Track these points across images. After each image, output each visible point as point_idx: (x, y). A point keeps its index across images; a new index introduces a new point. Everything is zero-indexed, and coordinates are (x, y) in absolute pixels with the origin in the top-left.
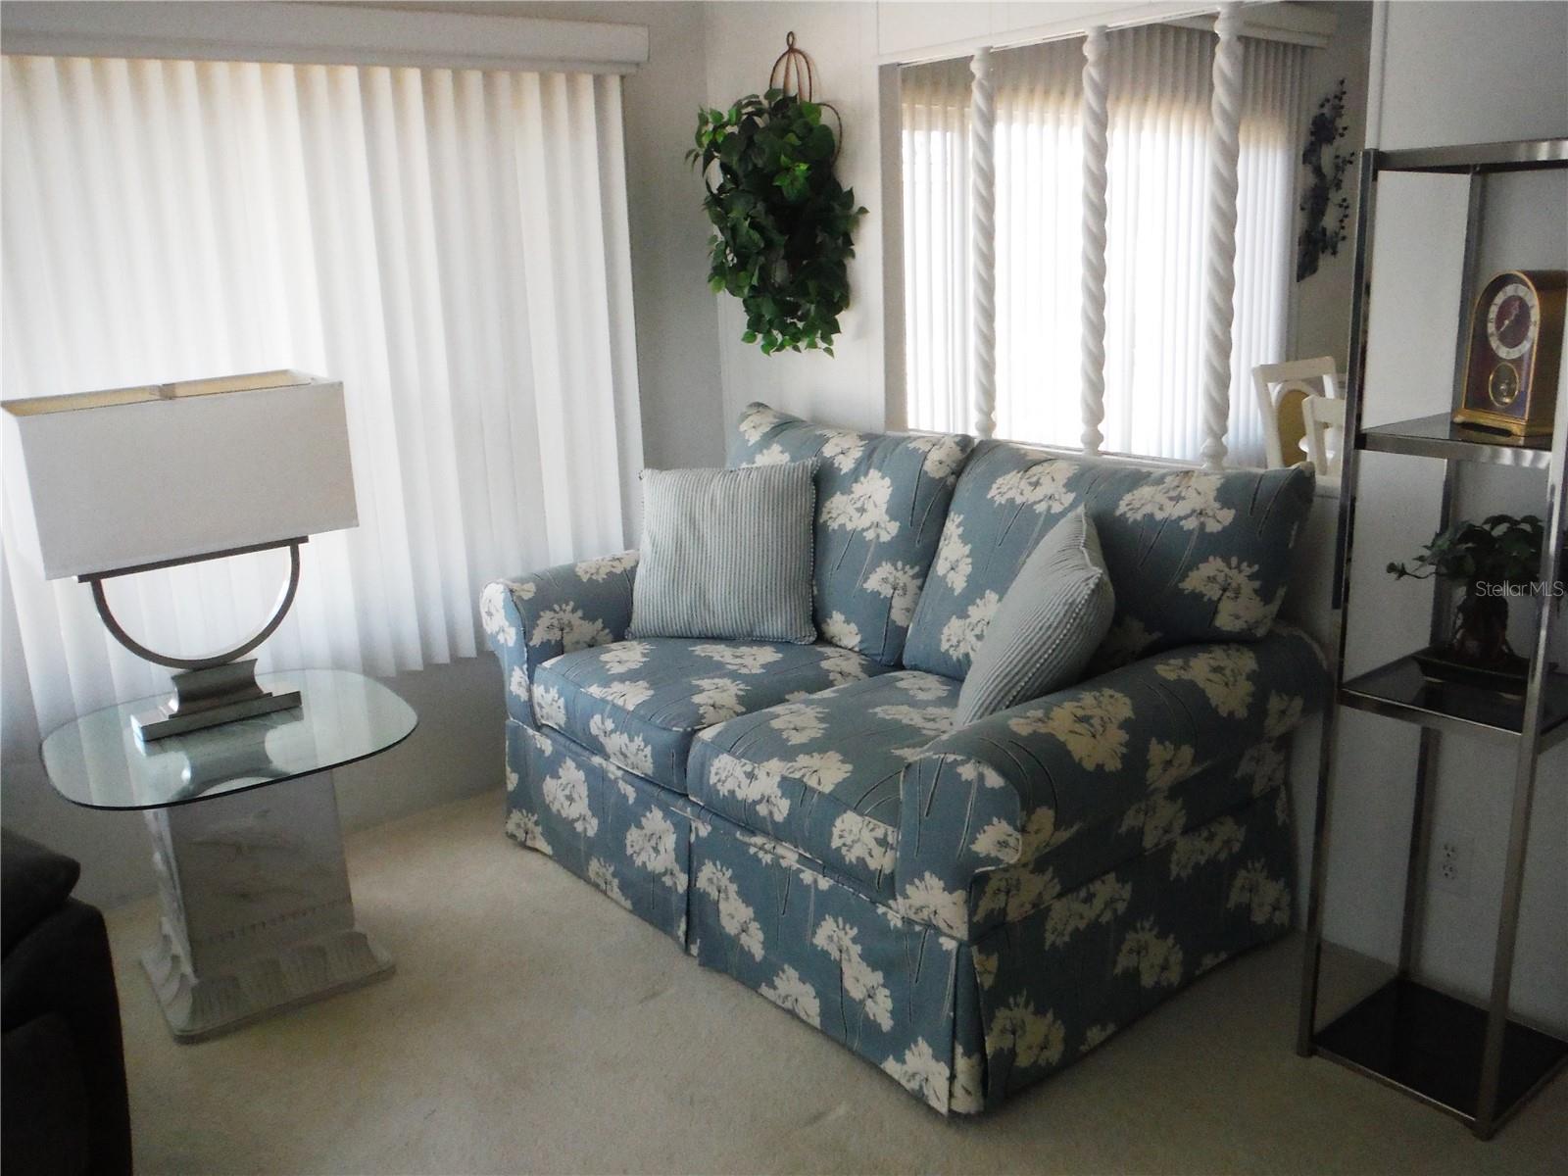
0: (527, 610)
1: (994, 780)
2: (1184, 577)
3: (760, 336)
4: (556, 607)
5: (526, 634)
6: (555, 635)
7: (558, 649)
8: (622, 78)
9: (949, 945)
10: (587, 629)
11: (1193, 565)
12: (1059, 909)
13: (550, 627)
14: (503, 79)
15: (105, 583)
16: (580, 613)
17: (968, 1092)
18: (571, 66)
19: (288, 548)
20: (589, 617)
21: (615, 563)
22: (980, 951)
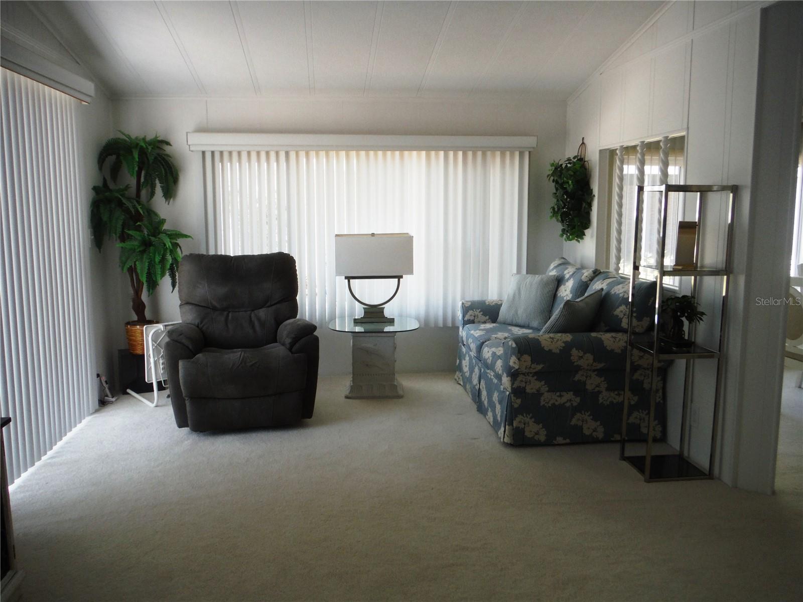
0: (466, 309)
1: (514, 345)
2: (615, 310)
3: (565, 236)
4: (475, 310)
5: (464, 317)
6: (472, 318)
7: (472, 322)
8: (530, 152)
9: (508, 393)
10: (481, 317)
11: (618, 307)
12: (546, 394)
13: (471, 315)
14: (489, 153)
15: (351, 280)
16: (482, 313)
17: (508, 436)
18: (512, 150)
19: (397, 279)
20: (485, 314)
21: (500, 301)
22: (514, 396)
